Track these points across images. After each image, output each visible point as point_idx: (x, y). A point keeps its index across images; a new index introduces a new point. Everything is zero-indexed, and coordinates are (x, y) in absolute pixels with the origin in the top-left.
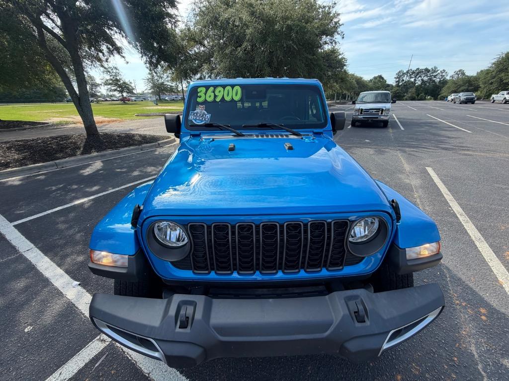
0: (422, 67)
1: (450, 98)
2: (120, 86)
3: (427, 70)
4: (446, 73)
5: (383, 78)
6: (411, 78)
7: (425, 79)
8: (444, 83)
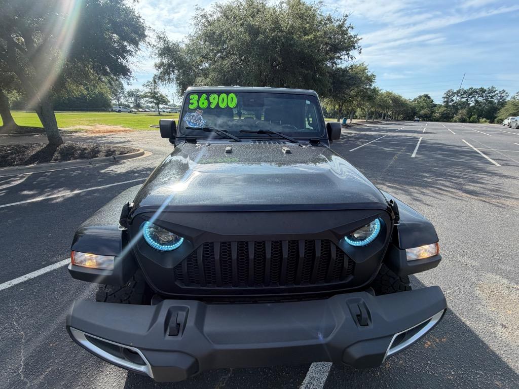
3: (483, 90)
4: (507, 93)
6: (462, 98)
7: (480, 99)
8: (503, 104)
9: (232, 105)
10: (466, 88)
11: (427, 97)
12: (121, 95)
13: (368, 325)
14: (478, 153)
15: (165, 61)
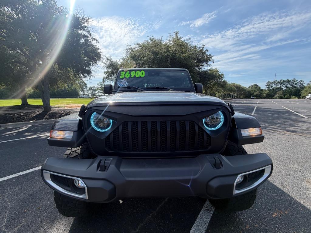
1: (307, 97)
3: (288, 81)
4: (304, 82)
7: (288, 85)
8: (303, 88)
9: (142, 76)
10: (279, 80)
11: (256, 85)
12: (85, 90)
13: (221, 168)
14: (293, 112)
15: (110, 70)
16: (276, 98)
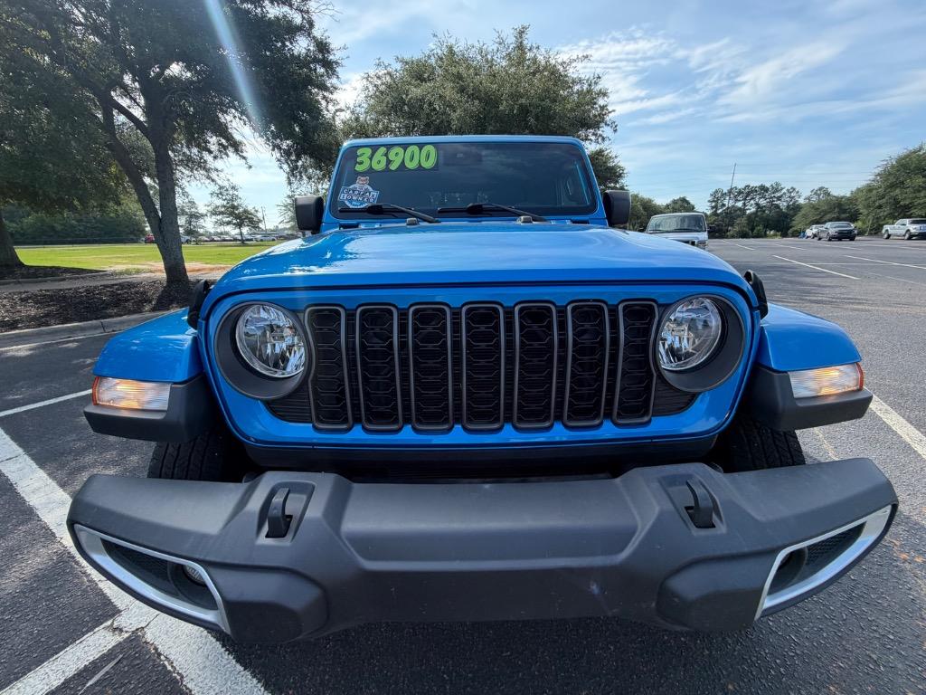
0: (755, 184)
1: (809, 232)
2: (238, 216)
3: (764, 189)
4: (798, 192)
5: (688, 203)
6: (737, 200)
7: (763, 202)
8: (796, 208)
11: (684, 200)
16: (733, 237)
